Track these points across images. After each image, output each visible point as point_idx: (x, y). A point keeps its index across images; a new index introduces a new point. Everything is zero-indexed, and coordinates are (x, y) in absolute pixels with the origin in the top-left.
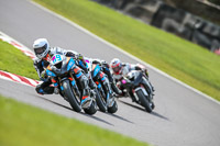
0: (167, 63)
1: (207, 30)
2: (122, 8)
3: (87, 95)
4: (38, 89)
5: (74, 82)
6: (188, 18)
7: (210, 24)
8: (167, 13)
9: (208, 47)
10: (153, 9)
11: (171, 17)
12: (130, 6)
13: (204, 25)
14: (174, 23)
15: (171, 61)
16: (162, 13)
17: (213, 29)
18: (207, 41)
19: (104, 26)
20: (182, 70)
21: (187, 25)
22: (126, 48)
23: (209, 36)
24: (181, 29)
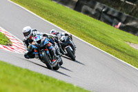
1: (109, 13)
3: (55, 59)
6: (98, 5)
7: (112, 9)
9: (111, 24)
13: (108, 10)
14: (89, 9)
16: (81, 2)
17: (114, 12)
18: (110, 20)
20: (94, 38)
21: (97, 10)
23: (111, 16)
24: (93, 12)
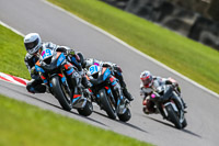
0: (204, 75)
2: (159, 20)
3: (79, 93)
4: (29, 88)
5: (64, 79)
8: (205, 26)
10: (190, 21)
11: (208, 30)
12: (168, 18)
14: (211, 36)
15: (208, 74)
16: (199, 25)
19: (141, 39)
22: (163, 61)
24: (218, 42)
